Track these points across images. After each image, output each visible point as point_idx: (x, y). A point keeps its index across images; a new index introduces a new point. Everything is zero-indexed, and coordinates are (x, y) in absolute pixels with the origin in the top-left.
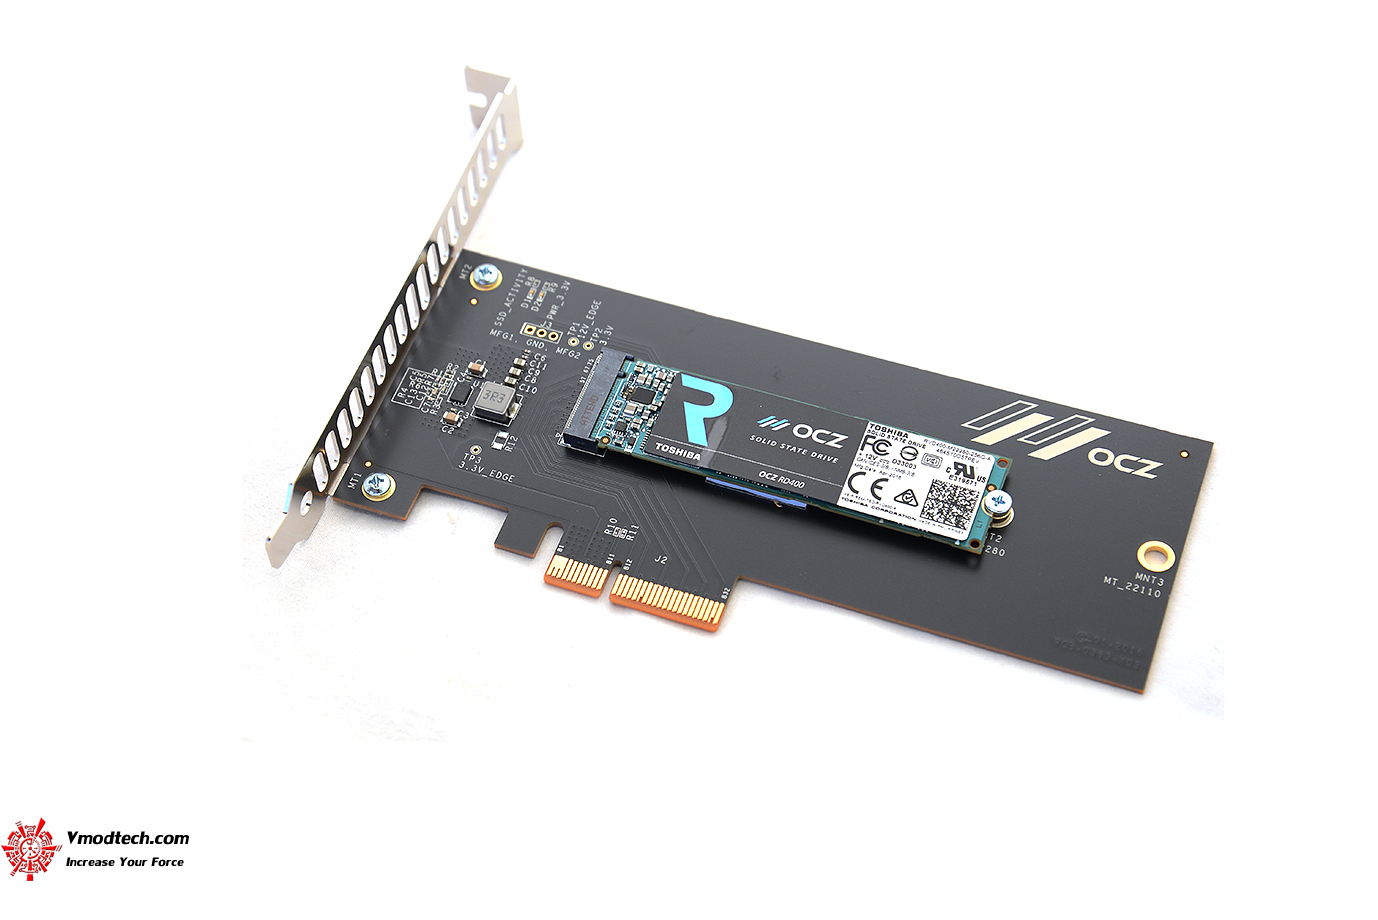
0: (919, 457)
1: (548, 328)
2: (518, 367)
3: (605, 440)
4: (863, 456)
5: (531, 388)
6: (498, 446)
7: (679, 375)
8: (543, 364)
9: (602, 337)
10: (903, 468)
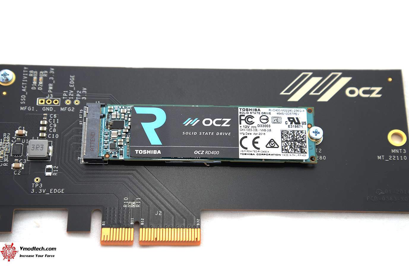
0: (270, 119)
1: (51, 98)
2: (43, 125)
3: (107, 156)
4: (242, 128)
5: (55, 135)
6: (48, 174)
7: (133, 108)
8: (56, 119)
9: (83, 95)
10: (264, 128)
